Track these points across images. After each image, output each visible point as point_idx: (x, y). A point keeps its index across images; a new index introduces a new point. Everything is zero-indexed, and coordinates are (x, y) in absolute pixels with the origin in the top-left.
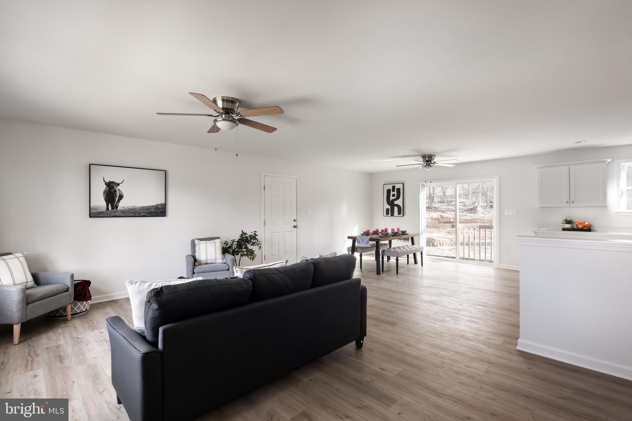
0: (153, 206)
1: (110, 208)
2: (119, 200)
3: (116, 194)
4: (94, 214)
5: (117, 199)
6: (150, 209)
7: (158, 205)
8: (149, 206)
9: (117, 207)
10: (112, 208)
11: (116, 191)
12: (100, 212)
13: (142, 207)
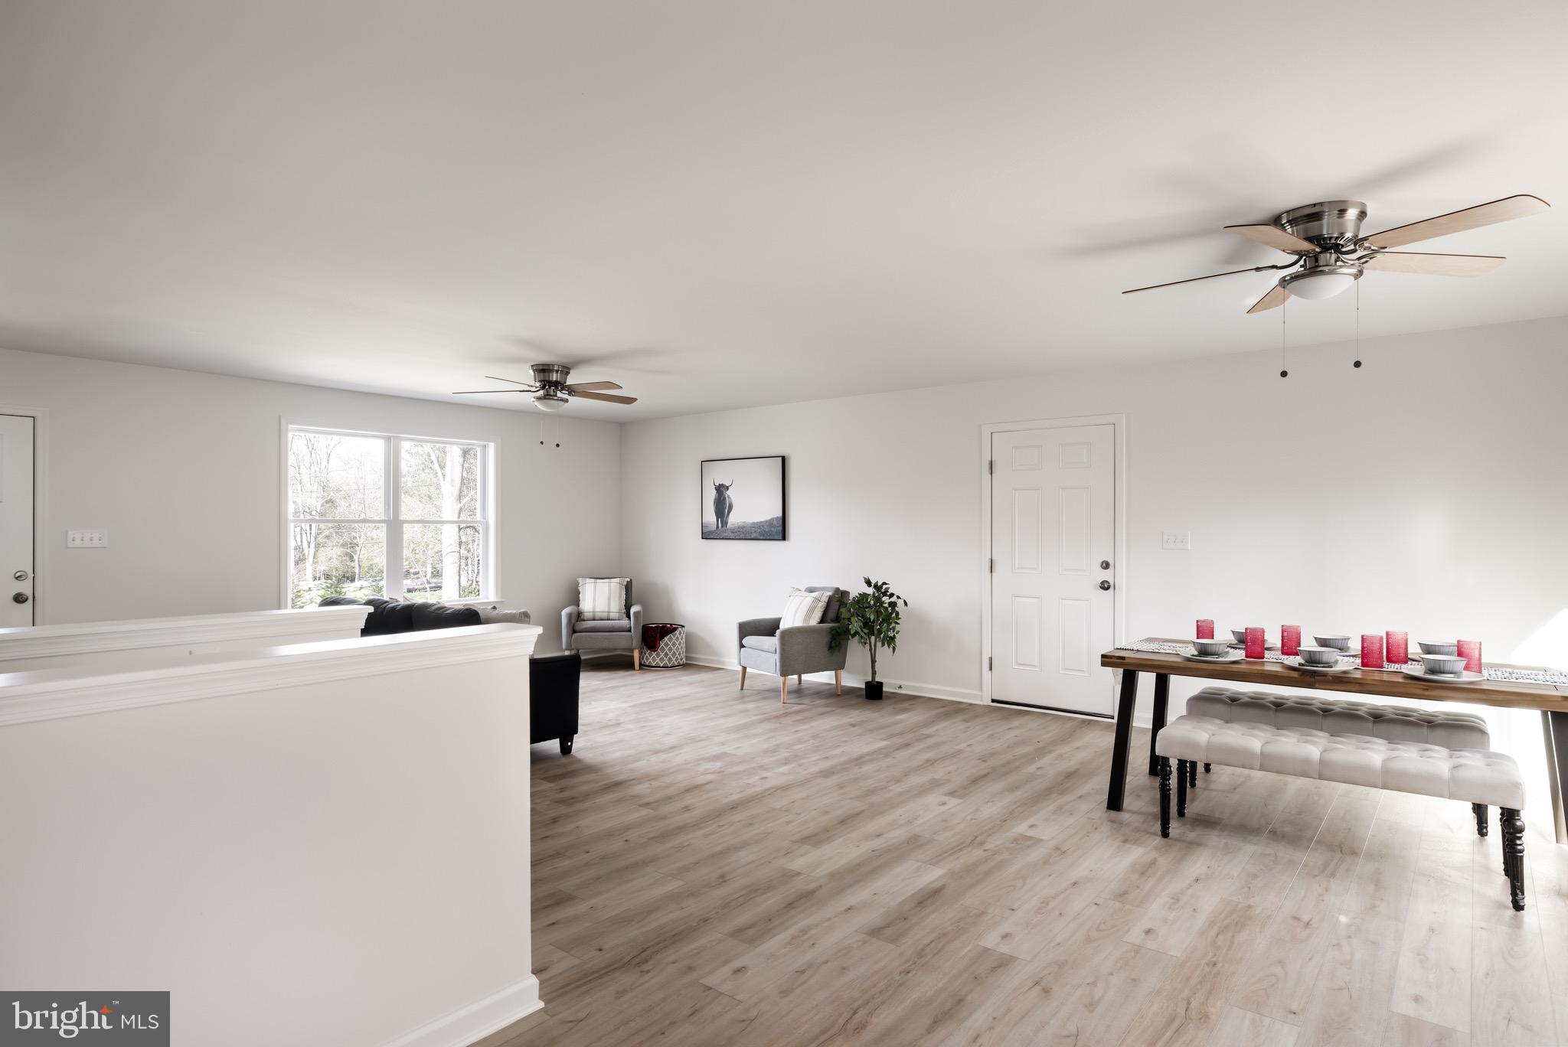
0: (766, 521)
1: (720, 525)
2: (729, 512)
3: (725, 504)
4: (706, 536)
5: (726, 511)
6: (763, 526)
7: (773, 519)
8: (761, 522)
9: (726, 524)
10: (722, 527)
11: (725, 499)
12: (710, 532)
13: (754, 523)
